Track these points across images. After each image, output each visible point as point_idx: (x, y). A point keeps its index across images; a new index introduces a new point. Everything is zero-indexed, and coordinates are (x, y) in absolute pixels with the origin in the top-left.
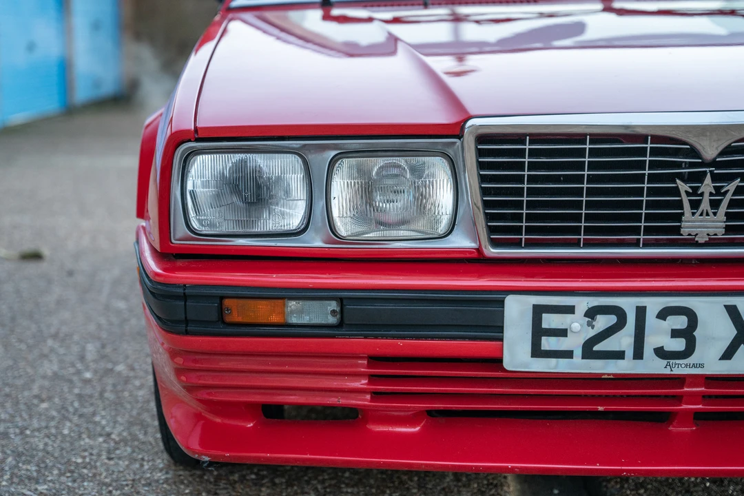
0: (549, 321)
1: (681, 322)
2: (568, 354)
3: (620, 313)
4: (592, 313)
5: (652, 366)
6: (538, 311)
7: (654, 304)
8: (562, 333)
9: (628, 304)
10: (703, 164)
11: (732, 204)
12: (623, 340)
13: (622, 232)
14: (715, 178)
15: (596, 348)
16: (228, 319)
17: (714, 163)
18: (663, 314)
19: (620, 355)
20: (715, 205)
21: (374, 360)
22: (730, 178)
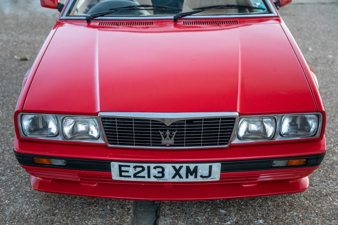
0: (123, 169)
1: (160, 170)
2: (130, 177)
3: (143, 168)
4: (135, 167)
5: (153, 179)
6: (120, 166)
7: (152, 165)
8: (128, 172)
9: (145, 165)
10: (166, 127)
12: (145, 173)
13: (146, 143)
14: (170, 130)
15: (138, 175)
16: (35, 163)
17: (169, 127)
18: (155, 168)
19: (144, 177)
22: (174, 131)
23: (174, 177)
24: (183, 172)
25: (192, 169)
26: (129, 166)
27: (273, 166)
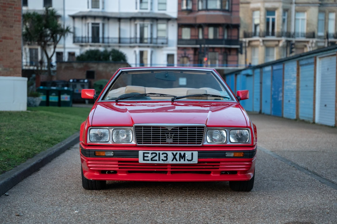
0: (146, 155)
1: (165, 155)
2: (149, 160)
3: (156, 154)
4: (152, 154)
5: (161, 162)
6: (144, 153)
7: (161, 152)
8: (148, 157)
9: (157, 152)
10: (169, 131)
11: (173, 138)
12: (157, 158)
13: (158, 142)
14: (171, 134)
15: (153, 159)
16: (96, 155)
17: (170, 131)
18: (163, 154)
19: (156, 160)
20: (171, 138)
21: (119, 162)
22: (173, 134)
23: (173, 160)
24: (178, 157)
25: (182, 155)
26: (149, 153)
27: (226, 156)
